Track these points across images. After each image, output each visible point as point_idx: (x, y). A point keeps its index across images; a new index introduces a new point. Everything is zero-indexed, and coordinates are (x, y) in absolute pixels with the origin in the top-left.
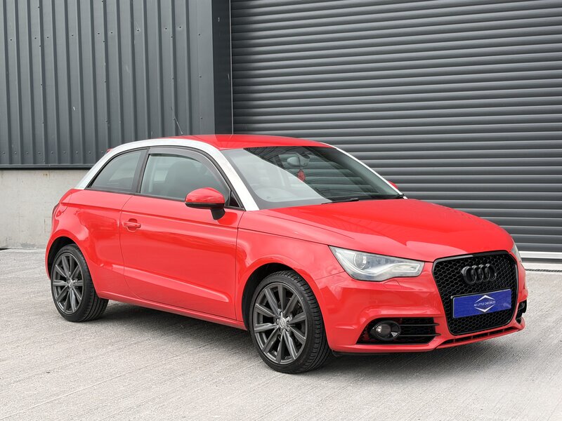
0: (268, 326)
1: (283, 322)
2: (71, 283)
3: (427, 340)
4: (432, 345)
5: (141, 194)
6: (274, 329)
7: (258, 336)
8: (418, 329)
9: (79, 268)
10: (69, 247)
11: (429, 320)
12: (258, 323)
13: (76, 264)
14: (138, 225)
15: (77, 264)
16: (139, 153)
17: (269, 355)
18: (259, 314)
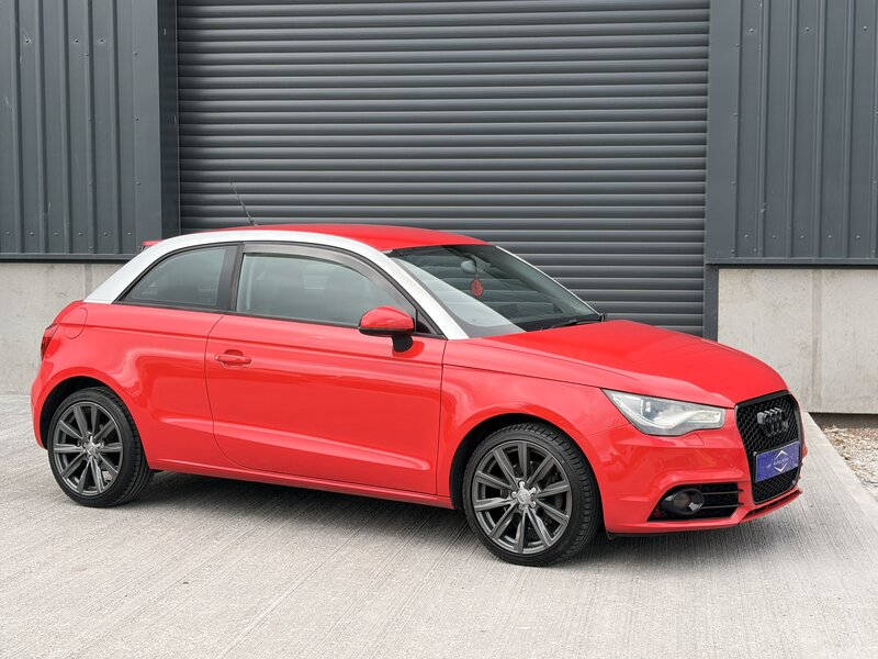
0: (497, 502)
1: (524, 495)
2: (92, 447)
3: (728, 513)
4: (735, 518)
5: (238, 311)
6: (509, 505)
7: (480, 517)
8: (719, 498)
9: (113, 423)
10: (90, 393)
11: (732, 486)
12: (480, 498)
13: (103, 419)
14: (243, 359)
15: (108, 419)
16: (222, 251)
17: (500, 542)
18: (480, 485)
